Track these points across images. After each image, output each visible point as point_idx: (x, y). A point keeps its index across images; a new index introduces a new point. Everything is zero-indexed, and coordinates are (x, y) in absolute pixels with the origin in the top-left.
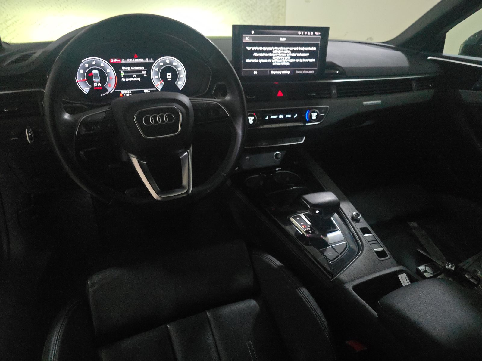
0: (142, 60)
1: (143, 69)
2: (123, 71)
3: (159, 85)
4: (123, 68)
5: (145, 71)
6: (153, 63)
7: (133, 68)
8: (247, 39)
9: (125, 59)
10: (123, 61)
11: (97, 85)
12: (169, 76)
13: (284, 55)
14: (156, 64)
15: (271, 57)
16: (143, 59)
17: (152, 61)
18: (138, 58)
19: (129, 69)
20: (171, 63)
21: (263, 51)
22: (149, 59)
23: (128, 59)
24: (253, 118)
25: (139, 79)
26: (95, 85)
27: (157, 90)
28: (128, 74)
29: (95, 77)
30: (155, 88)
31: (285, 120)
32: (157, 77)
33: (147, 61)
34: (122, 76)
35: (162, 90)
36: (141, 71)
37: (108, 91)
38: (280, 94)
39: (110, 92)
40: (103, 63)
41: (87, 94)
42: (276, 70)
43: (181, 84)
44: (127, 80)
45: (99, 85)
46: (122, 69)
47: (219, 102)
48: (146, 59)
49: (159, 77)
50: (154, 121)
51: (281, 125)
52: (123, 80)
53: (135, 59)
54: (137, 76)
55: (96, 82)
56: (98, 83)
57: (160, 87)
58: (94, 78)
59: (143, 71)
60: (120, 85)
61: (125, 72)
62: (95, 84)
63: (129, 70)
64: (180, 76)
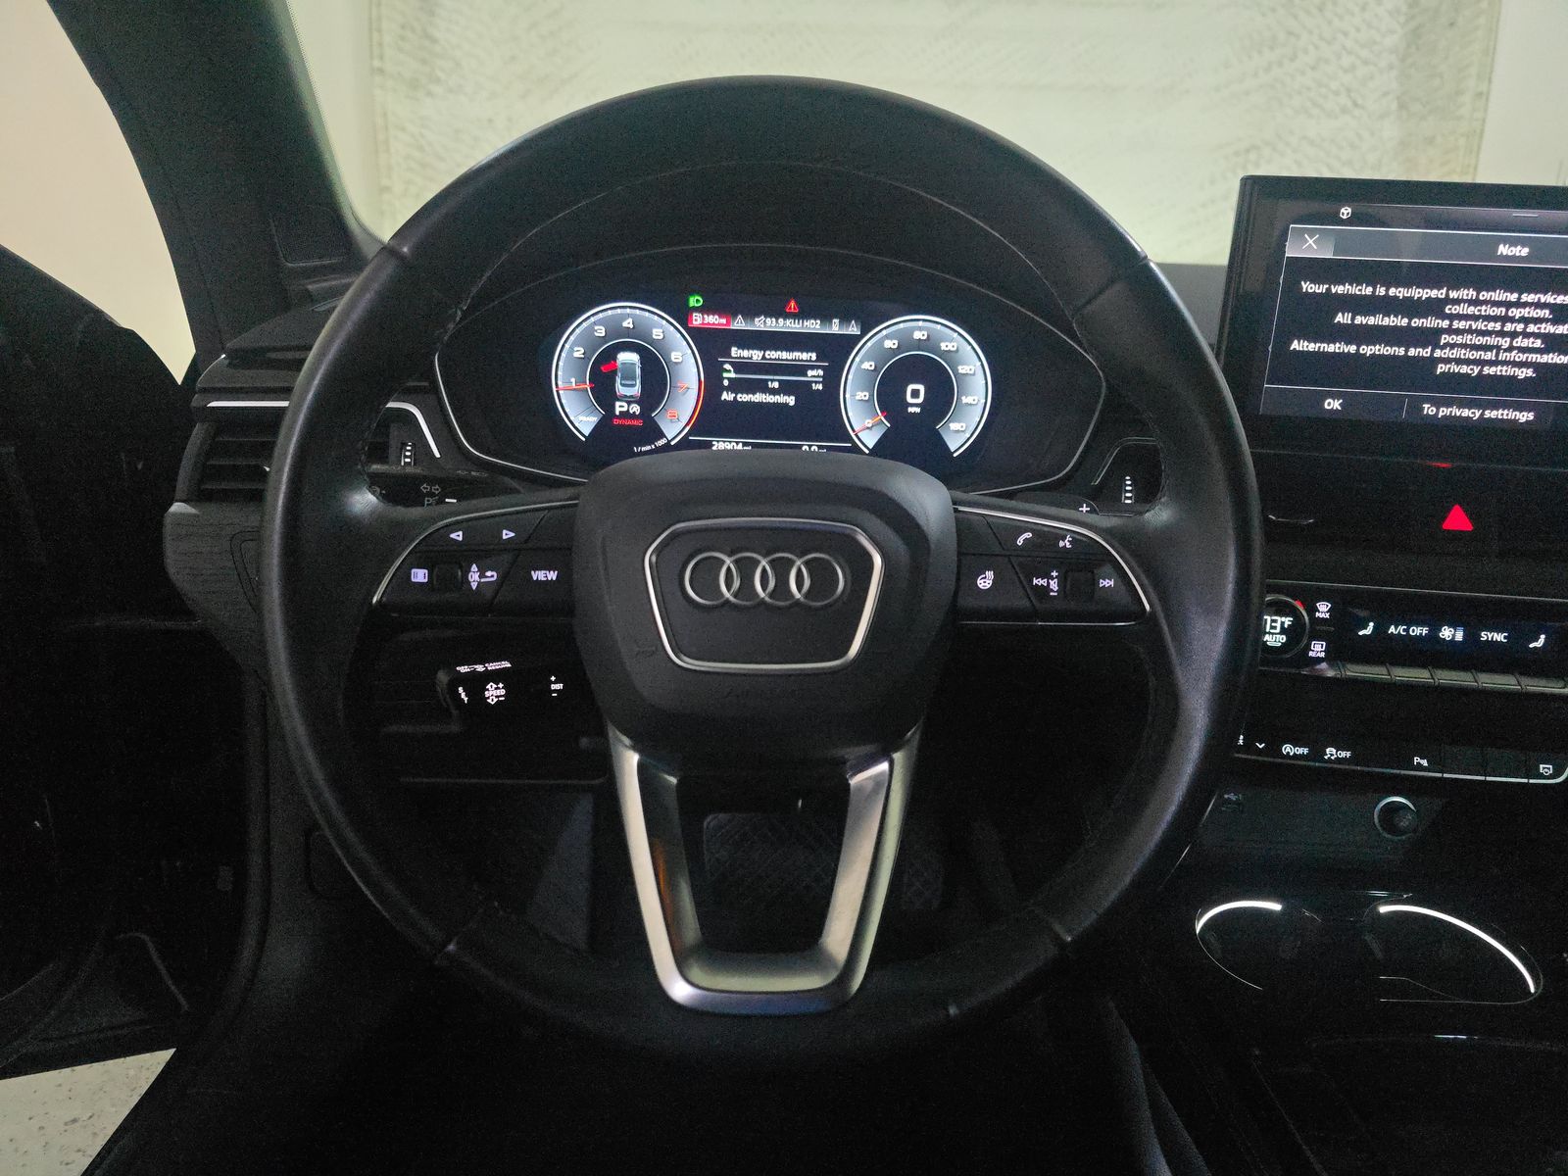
0: (813, 326)
1: (814, 357)
2: (731, 363)
3: (865, 426)
4: (735, 351)
5: (818, 367)
6: (855, 339)
7: (773, 355)
8: (1308, 244)
9: (750, 314)
10: (739, 324)
11: (625, 409)
12: (915, 394)
13: (1509, 327)
14: (868, 343)
15: (1431, 337)
16: (819, 322)
17: (853, 329)
18: (802, 314)
19: (756, 355)
20: (929, 343)
21: (1389, 306)
22: (845, 319)
23: (758, 315)
24: (1287, 621)
25: (791, 401)
26: (620, 407)
27: (855, 449)
28: (752, 377)
29: (622, 378)
30: (850, 439)
31: (1470, 656)
32: (863, 395)
33: (835, 328)
34: (726, 383)
35: (876, 451)
36: (801, 369)
37: (662, 435)
38: (1457, 520)
39: (669, 442)
40: (661, 326)
41: (584, 439)
42: (1448, 403)
43: (959, 432)
44: (744, 398)
45: (636, 409)
46: (730, 356)
47: (1108, 533)
48: (831, 322)
49: (872, 395)
50: (736, 584)
51: (1447, 677)
52: (727, 396)
53: (785, 320)
54: (786, 388)
55: (623, 398)
56: (630, 401)
57: (870, 439)
58: (618, 380)
59: (813, 368)
60: (713, 417)
61: (740, 367)
62: (618, 404)
63: (755, 358)
64: (963, 398)
